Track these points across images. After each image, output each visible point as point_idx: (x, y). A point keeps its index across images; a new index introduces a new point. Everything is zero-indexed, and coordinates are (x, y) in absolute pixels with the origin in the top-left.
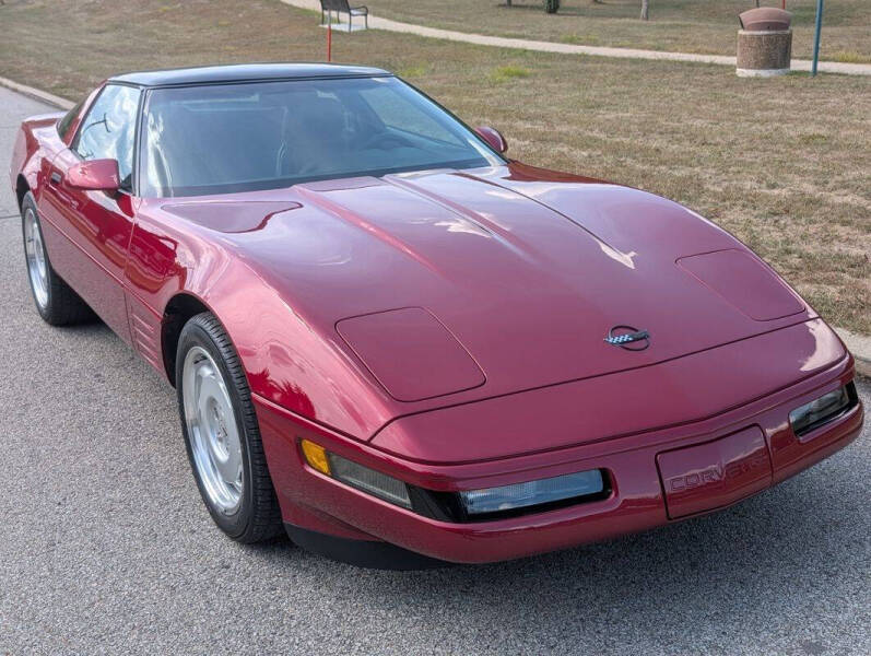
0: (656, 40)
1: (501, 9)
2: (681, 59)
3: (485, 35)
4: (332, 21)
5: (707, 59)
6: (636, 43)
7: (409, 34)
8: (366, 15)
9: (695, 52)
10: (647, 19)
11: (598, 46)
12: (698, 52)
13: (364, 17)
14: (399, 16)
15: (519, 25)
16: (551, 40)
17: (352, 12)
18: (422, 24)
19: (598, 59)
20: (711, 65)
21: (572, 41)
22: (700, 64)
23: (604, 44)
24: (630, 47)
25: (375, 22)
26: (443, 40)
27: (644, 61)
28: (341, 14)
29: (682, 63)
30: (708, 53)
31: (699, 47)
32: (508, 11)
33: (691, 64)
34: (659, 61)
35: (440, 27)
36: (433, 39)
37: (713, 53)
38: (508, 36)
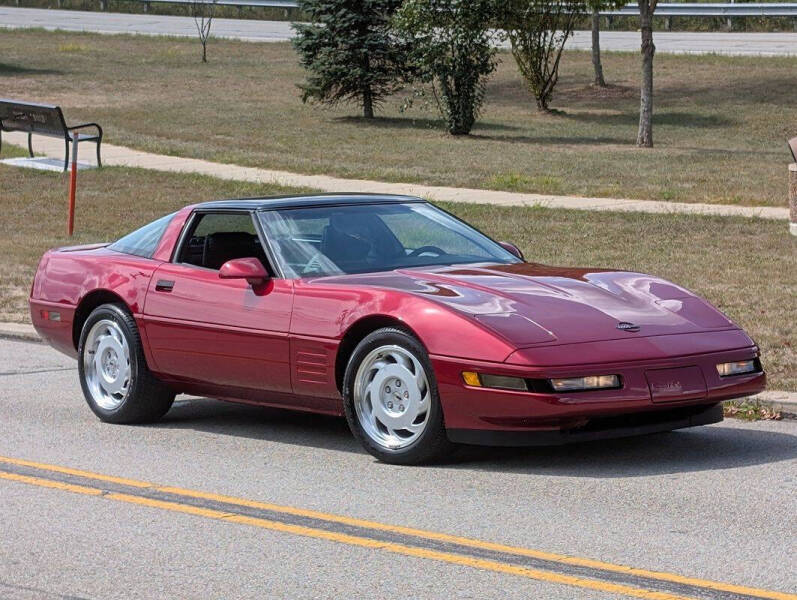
0: (666, 183)
1: (352, 126)
2: (706, 212)
3: (342, 177)
4: (15, 151)
5: (748, 212)
6: (629, 187)
7: (195, 176)
8: (98, 140)
9: (731, 203)
10: (650, 144)
11: (563, 194)
12: (737, 202)
13: (95, 145)
14: (150, 140)
15: (403, 157)
16: (474, 185)
17: (71, 134)
18: (207, 157)
19: (565, 213)
20: (756, 220)
21: (512, 187)
22: (738, 219)
23: (573, 191)
24: (620, 195)
25: (116, 155)
26: (266, 186)
27: (644, 216)
28: (35, 136)
29: (707, 218)
30: (753, 203)
31: (738, 194)
32: (369, 130)
33: (722, 220)
34: (671, 215)
35: (242, 163)
36: (243, 183)
37: (763, 204)
38: (386, 179)
